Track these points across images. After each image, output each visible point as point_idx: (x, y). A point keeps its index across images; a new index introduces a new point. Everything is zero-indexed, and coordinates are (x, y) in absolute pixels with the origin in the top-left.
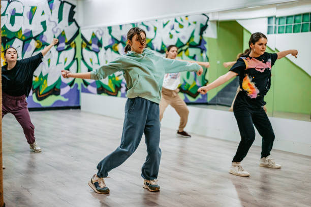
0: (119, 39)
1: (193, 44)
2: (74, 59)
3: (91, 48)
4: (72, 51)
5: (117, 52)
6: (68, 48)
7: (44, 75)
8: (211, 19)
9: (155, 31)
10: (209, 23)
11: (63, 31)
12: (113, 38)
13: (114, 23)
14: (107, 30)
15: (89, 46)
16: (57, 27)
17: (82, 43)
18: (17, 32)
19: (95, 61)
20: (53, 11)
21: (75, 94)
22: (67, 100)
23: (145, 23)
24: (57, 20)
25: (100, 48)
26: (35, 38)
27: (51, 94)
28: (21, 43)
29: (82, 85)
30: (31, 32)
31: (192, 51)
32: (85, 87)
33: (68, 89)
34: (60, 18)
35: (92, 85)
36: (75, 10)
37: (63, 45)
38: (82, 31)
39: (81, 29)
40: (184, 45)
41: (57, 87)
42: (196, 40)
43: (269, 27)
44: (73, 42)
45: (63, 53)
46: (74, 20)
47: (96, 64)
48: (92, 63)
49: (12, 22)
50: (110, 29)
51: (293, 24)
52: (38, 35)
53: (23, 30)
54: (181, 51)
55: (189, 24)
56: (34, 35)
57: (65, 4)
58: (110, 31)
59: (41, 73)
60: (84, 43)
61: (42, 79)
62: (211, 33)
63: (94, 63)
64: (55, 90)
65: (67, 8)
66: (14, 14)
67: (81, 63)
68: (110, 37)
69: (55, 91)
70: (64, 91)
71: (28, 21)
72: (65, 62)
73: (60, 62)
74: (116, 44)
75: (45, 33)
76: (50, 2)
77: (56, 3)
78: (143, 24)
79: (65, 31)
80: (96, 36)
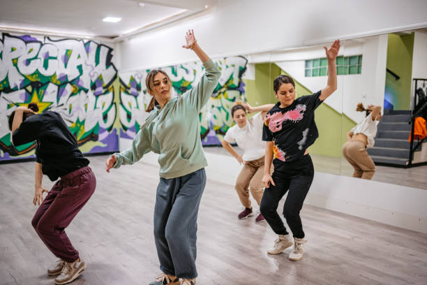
1: (233, 86)
2: (112, 103)
3: (130, 91)
4: (110, 95)
6: (106, 92)
7: (81, 121)
8: (250, 61)
9: (195, 74)
10: (247, 66)
11: (101, 75)
15: (127, 90)
16: (94, 71)
17: (120, 87)
18: (51, 77)
19: (134, 104)
20: (90, 54)
21: (114, 139)
22: (105, 145)
23: (184, 66)
24: (94, 64)
25: (139, 92)
26: (71, 83)
27: (88, 140)
28: (56, 88)
29: (121, 129)
30: (66, 77)
31: (231, 94)
32: (124, 131)
33: (106, 134)
34: (97, 62)
35: (132, 129)
36: (112, 53)
37: (100, 89)
38: (120, 75)
39: (119, 72)
40: (221, 87)
41: (95, 132)
42: (236, 82)
43: (306, 71)
44: (111, 86)
45: (101, 98)
46: (112, 64)
47: (135, 108)
48: (130, 106)
49: (46, 66)
52: (74, 80)
53: (58, 74)
54: (220, 93)
55: (227, 67)
56: (70, 79)
57: (102, 48)
59: (78, 119)
60: (122, 86)
61: (79, 125)
62: (249, 76)
63: (133, 108)
64: (94, 135)
65: (104, 52)
66: (48, 58)
67: (120, 107)
69: (92, 136)
70: (102, 136)
71: (63, 65)
72: (103, 107)
73: (97, 106)
75: (81, 77)
76: (87, 45)
77: (93, 47)
78: (182, 67)
79: (103, 75)
80: (134, 80)
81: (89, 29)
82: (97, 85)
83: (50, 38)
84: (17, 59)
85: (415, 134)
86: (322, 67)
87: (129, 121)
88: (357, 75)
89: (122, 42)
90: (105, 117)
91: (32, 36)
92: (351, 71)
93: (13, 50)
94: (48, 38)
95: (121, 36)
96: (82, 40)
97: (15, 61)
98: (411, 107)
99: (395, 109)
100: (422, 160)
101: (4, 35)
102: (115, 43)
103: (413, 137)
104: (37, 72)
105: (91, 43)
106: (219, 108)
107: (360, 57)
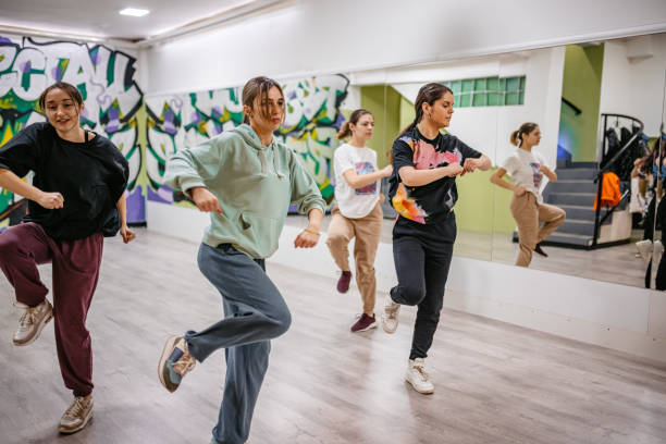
0: (209, 114)
1: (326, 121)
2: (135, 146)
3: (163, 127)
4: (131, 133)
5: (206, 135)
6: (125, 128)
8: (352, 83)
10: (349, 90)
11: (116, 101)
12: (199, 113)
13: (200, 87)
14: (189, 99)
15: (159, 125)
16: (105, 94)
17: (148, 120)
19: (170, 148)
20: (98, 67)
21: (138, 202)
24: (105, 83)
25: (177, 128)
29: (148, 188)
31: (323, 133)
32: (154, 191)
34: (110, 79)
36: (135, 65)
37: (115, 123)
38: (148, 101)
39: (145, 97)
40: (308, 123)
42: (330, 114)
44: (133, 118)
45: (116, 136)
46: (134, 83)
47: (170, 152)
48: (164, 151)
49: (26, 84)
50: (193, 97)
51: (472, 92)
54: (306, 131)
55: (317, 90)
57: (118, 56)
58: (194, 102)
60: (151, 119)
62: (351, 104)
63: (167, 152)
65: (121, 63)
66: (29, 71)
67: (147, 153)
68: (194, 110)
74: (203, 121)
76: (93, 52)
77: (104, 55)
79: (119, 100)
80: (170, 108)
81: (96, 26)
82: (110, 115)
83: (35, 39)
85: (604, 197)
86: (464, 93)
88: (517, 107)
89: (150, 47)
91: (3, 36)
92: (509, 101)
94: (30, 39)
95: (149, 38)
96: (85, 43)
98: (597, 157)
99: (573, 160)
100: (613, 237)
102: (139, 50)
103: (600, 202)
104: (11, 94)
105: (101, 48)
106: (304, 155)
107: (523, 79)
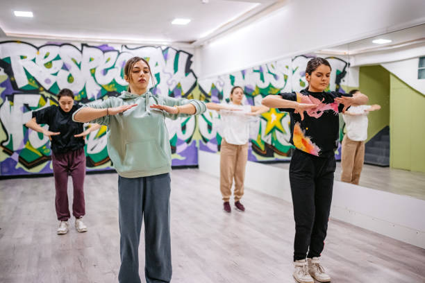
9: (286, 80)
11: (179, 84)
14: (229, 81)
15: (208, 98)
16: (173, 79)
17: (201, 96)
19: (215, 114)
20: (168, 61)
21: (193, 152)
22: (183, 158)
23: (272, 70)
24: (173, 71)
29: (200, 142)
32: (204, 143)
33: (185, 146)
34: (176, 69)
35: (213, 141)
36: (192, 59)
38: (199, 82)
39: (198, 80)
41: (173, 144)
43: (420, 71)
44: (190, 95)
46: (191, 71)
47: (216, 118)
48: (211, 116)
52: (151, 88)
57: (181, 54)
58: (233, 82)
60: (203, 95)
62: (350, 82)
63: (214, 117)
65: (183, 58)
67: (200, 118)
70: (181, 148)
75: (158, 86)
76: (165, 52)
77: (172, 53)
78: (270, 73)
79: (181, 83)
80: (215, 87)
82: (175, 93)
83: (128, 46)
84: (95, 69)
87: (210, 132)
89: (201, 47)
90: (184, 128)
91: (110, 45)
93: (91, 60)
94: (126, 46)
95: (199, 40)
96: (160, 47)
97: (93, 71)
101: (83, 45)
102: (195, 48)
104: (114, 82)
105: (170, 49)
